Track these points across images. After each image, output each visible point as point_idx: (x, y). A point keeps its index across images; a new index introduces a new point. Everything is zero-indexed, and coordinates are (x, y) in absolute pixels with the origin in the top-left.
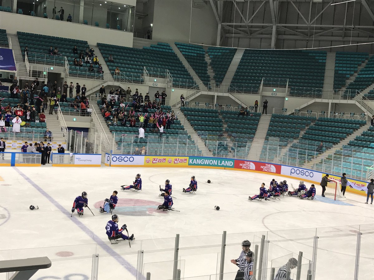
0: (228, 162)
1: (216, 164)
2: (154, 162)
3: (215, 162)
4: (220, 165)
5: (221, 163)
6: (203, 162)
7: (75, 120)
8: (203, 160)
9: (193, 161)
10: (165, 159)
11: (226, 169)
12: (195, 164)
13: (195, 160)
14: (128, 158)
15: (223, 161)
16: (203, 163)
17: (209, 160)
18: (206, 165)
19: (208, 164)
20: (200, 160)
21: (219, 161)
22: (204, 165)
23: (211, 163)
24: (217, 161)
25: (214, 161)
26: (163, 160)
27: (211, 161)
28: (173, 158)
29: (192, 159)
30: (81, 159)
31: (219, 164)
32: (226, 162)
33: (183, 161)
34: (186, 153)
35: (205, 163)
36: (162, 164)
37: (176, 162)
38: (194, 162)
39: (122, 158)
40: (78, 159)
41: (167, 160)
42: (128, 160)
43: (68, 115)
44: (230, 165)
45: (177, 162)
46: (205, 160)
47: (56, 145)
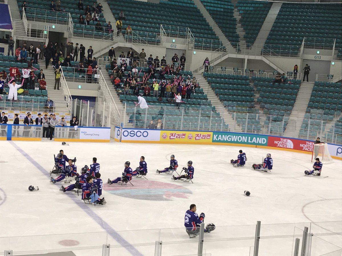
0: (261, 138)
1: (246, 141)
2: (172, 137)
3: (244, 139)
4: (251, 142)
5: (251, 140)
6: (230, 138)
7: (80, 87)
8: (230, 136)
9: (217, 138)
10: (184, 135)
11: (258, 148)
12: (220, 141)
13: (220, 136)
14: (141, 133)
15: (254, 138)
16: (230, 140)
17: (237, 136)
18: (234, 142)
19: (235, 140)
20: (226, 136)
21: (249, 138)
22: (231, 142)
23: (240, 139)
24: (246, 137)
25: (244, 137)
26: (182, 136)
27: (240, 138)
28: (194, 134)
29: (217, 135)
30: (87, 133)
31: (249, 141)
32: (258, 138)
33: (206, 137)
34: (210, 128)
35: (233, 140)
36: (181, 140)
37: (197, 138)
38: (219, 139)
39: (134, 132)
40: (83, 132)
41: (187, 136)
42: (141, 135)
43: (72, 81)
44: (262, 143)
45: (199, 138)
46: (232, 136)
47: (58, 117)
